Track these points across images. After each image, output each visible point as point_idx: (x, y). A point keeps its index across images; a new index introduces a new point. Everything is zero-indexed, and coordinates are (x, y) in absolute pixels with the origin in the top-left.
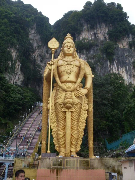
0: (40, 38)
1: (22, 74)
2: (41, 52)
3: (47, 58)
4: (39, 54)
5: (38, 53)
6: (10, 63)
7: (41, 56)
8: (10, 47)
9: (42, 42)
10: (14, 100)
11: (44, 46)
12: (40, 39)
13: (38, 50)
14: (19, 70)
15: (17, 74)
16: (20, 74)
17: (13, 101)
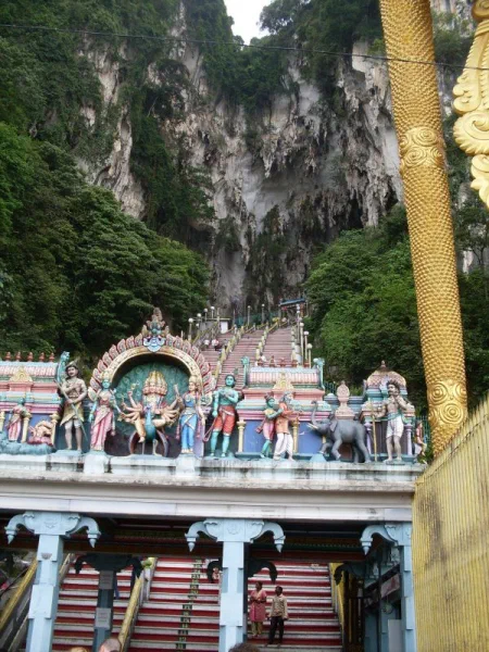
0: (204, 67)
1: (134, 186)
2: (207, 124)
3: (230, 155)
4: (200, 133)
5: (195, 125)
6: (90, 114)
7: (206, 141)
8: (91, 48)
9: (209, 85)
10: (115, 259)
11: (217, 103)
12: (202, 73)
13: (193, 116)
14: (125, 167)
15: (115, 180)
16: (126, 188)
17: (113, 269)
